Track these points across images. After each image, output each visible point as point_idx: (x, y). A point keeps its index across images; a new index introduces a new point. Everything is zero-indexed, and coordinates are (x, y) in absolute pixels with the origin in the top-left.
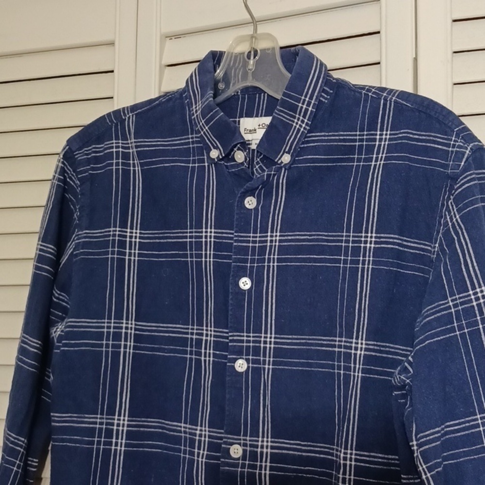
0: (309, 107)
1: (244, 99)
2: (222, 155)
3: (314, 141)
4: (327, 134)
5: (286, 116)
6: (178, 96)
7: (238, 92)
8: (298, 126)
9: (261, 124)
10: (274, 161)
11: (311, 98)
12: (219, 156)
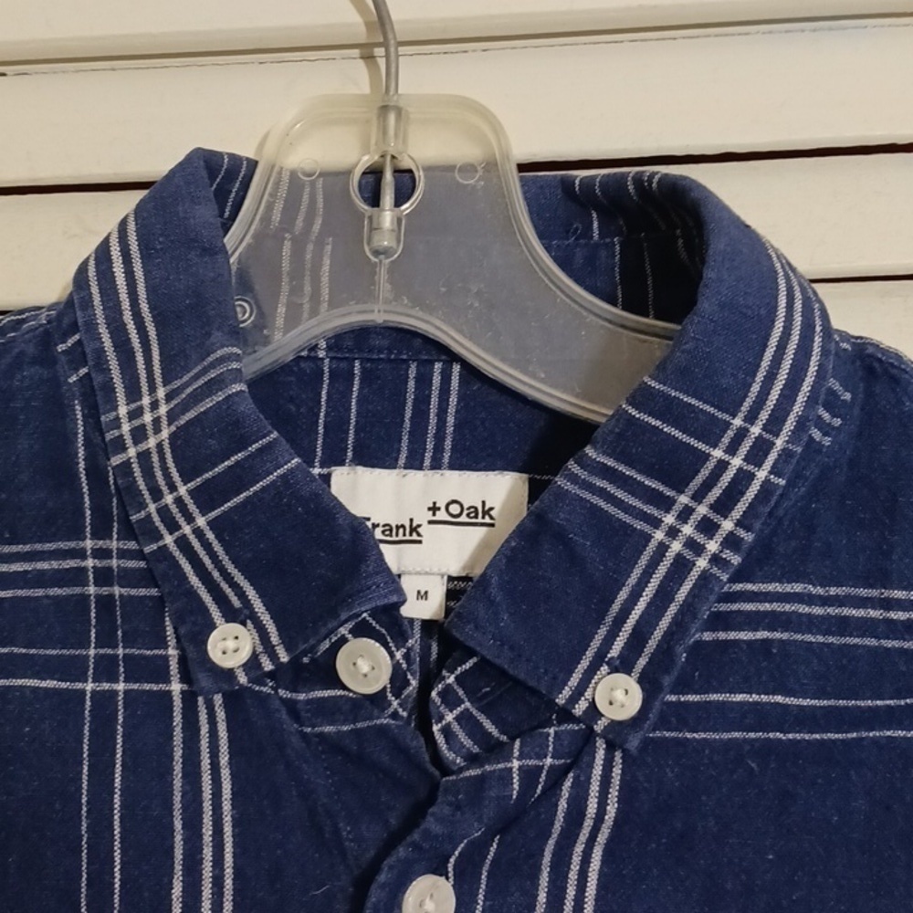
0: (759, 465)
1: (341, 378)
2: (273, 656)
3: (754, 621)
4: (820, 591)
5: (620, 494)
6: (31, 350)
7: (314, 348)
8: (676, 546)
9: (442, 504)
10: (552, 702)
11: (774, 425)
12: (254, 657)
